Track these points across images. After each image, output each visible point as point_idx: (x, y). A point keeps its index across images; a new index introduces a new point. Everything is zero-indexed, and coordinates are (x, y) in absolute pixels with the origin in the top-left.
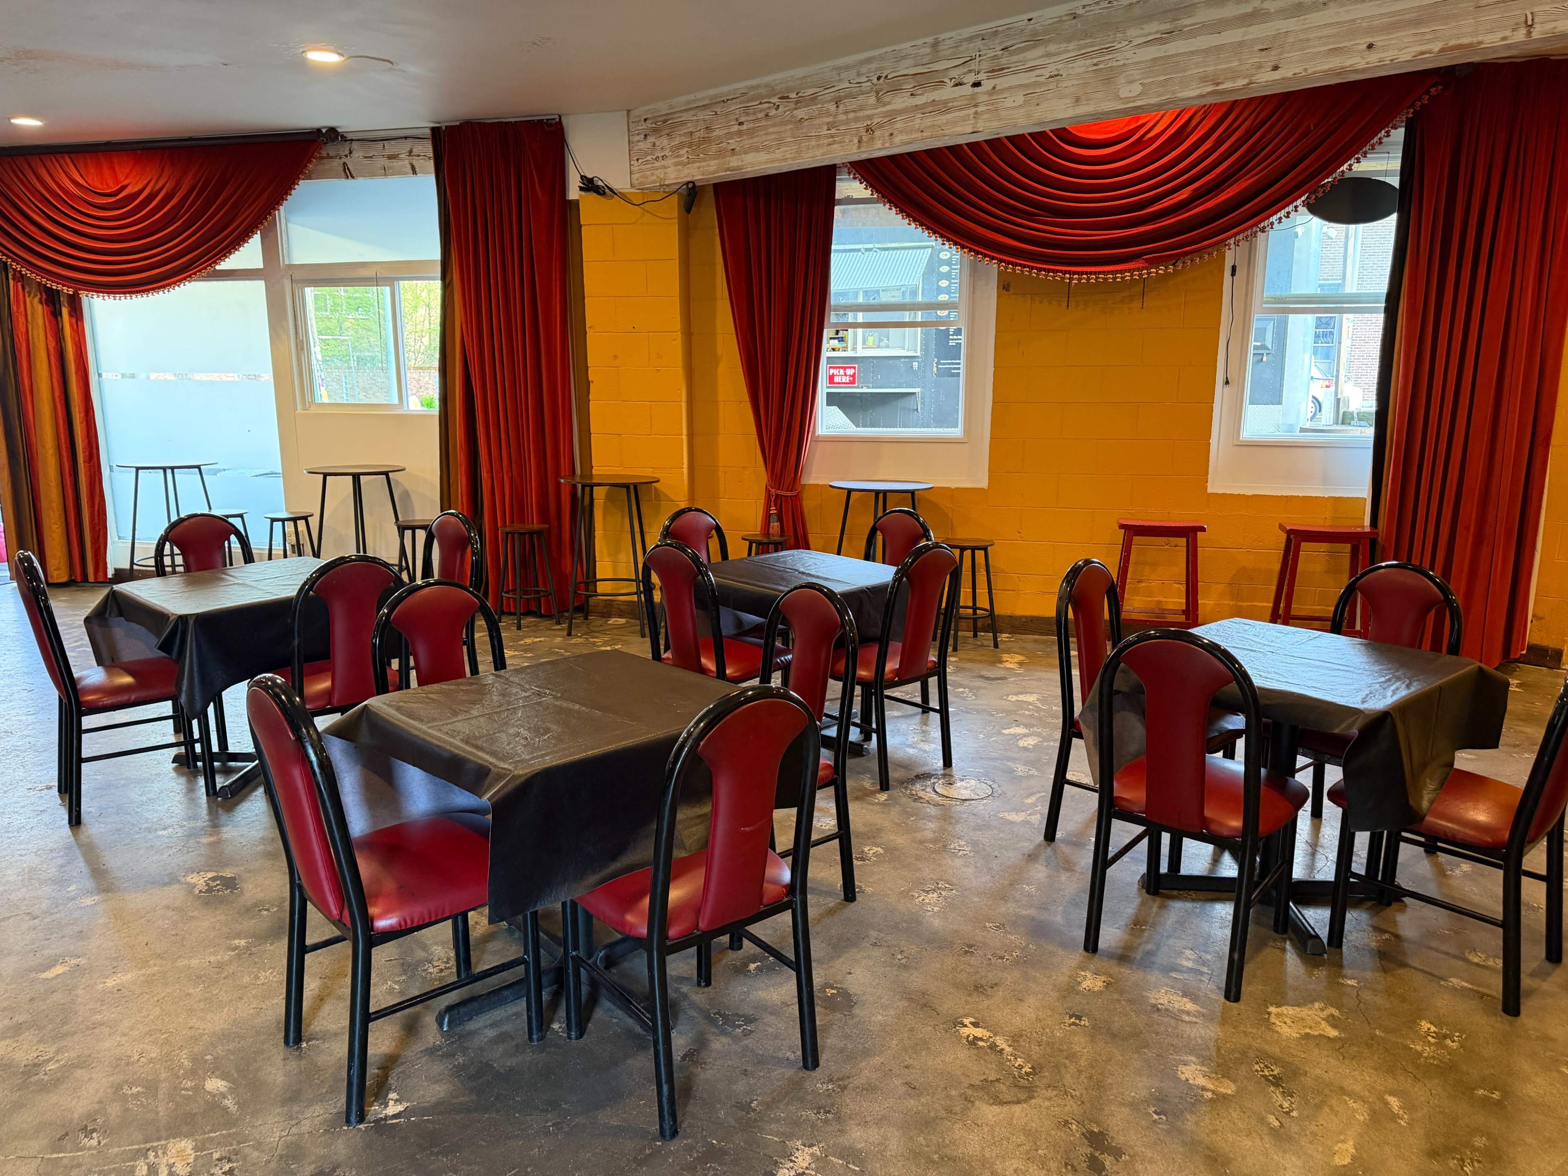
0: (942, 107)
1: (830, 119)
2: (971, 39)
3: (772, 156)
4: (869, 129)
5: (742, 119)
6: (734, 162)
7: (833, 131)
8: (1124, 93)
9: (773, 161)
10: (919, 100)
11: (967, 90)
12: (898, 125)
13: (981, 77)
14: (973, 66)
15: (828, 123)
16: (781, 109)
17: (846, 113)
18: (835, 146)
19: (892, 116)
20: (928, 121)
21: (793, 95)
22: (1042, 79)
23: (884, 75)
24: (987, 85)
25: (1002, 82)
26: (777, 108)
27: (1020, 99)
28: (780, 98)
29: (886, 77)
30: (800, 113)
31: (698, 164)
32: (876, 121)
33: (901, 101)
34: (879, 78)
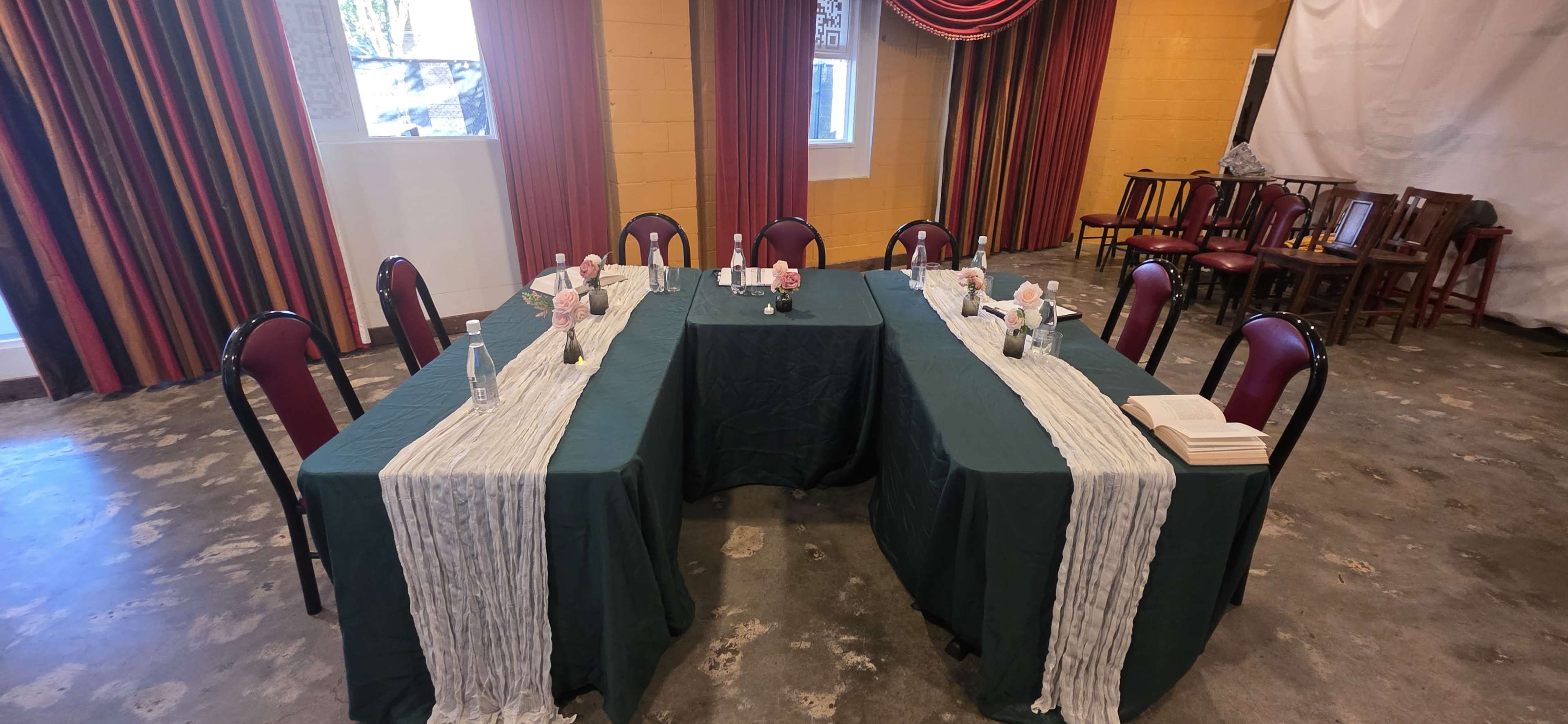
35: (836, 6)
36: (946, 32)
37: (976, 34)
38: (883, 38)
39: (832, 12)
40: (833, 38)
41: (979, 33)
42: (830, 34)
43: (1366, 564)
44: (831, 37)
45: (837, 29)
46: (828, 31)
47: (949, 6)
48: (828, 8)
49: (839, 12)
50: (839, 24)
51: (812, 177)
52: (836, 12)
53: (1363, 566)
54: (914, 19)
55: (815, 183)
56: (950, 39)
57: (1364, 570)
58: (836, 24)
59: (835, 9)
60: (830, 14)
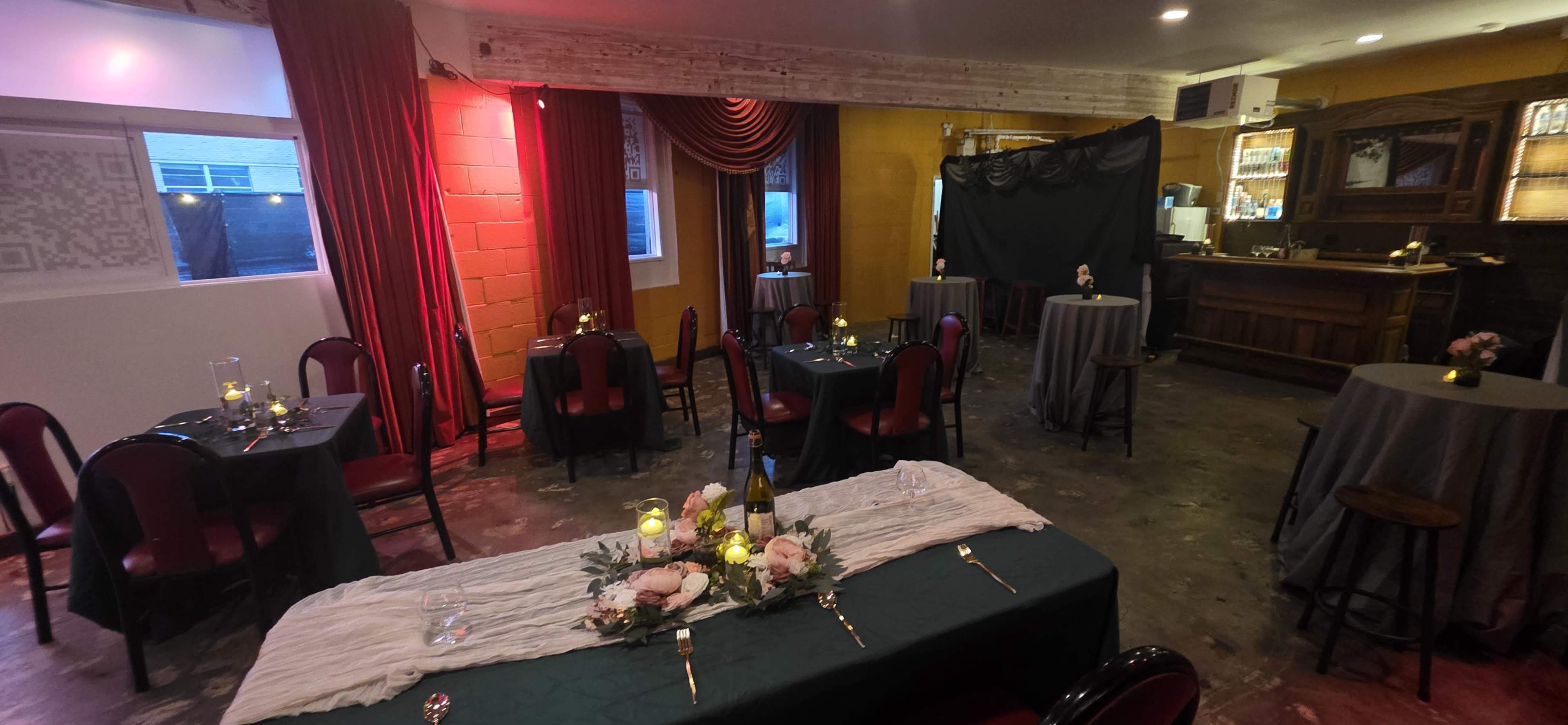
0: (766, 80)
1: (685, 69)
2: (779, 49)
3: (637, 82)
4: (716, 81)
5: (606, 51)
6: (599, 79)
7: (689, 77)
8: (855, 95)
9: (637, 86)
10: (748, 73)
11: (777, 75)
12: (736, 84)
13: (786, 70)
14: (782, 63)
15: (684, 72)
16: (643, 54)
17: (698, 68)
18: (691, 86)
19: (731, 78)
20: (756, 86)
21: (654, 47)
22: (818, 80)
23: (725, 53)
24: (789, 75)
25: (798, 76)
26: (640, 52)
27: (807, 87)
28: (642, 46)
29: (727, 54)
30: (661, 60)
31: (559, 74)
32: (721, 78)
33: (736, 71)
34: (722, 54)
35: (635, 148)
36: (727, 168)
37: (749, 169)
38: (675, 173)
39: (632, 152)
40: (635, 174)
41: (751, 168)
42: (632, 170)
43: (1079, 492)
44: (634, 172)
45: (638, 166)
46: (630, 168)
47: (723, 148)
48: (628, 150)
49: (638, 153)
50: (639, 161)
51: (635, 288)
52: (635, 153)
53: (1078, 494)
54: (702, 159)
55: (637, 291)
56: (730, 173)
57: (1079, 495)
58: (636, 161)
59: (634, 151)
60: (630, 155)
